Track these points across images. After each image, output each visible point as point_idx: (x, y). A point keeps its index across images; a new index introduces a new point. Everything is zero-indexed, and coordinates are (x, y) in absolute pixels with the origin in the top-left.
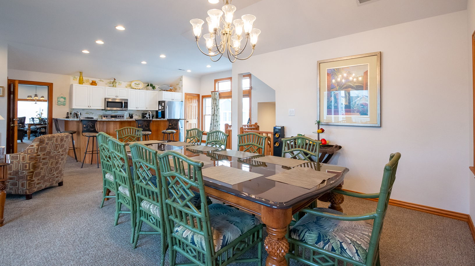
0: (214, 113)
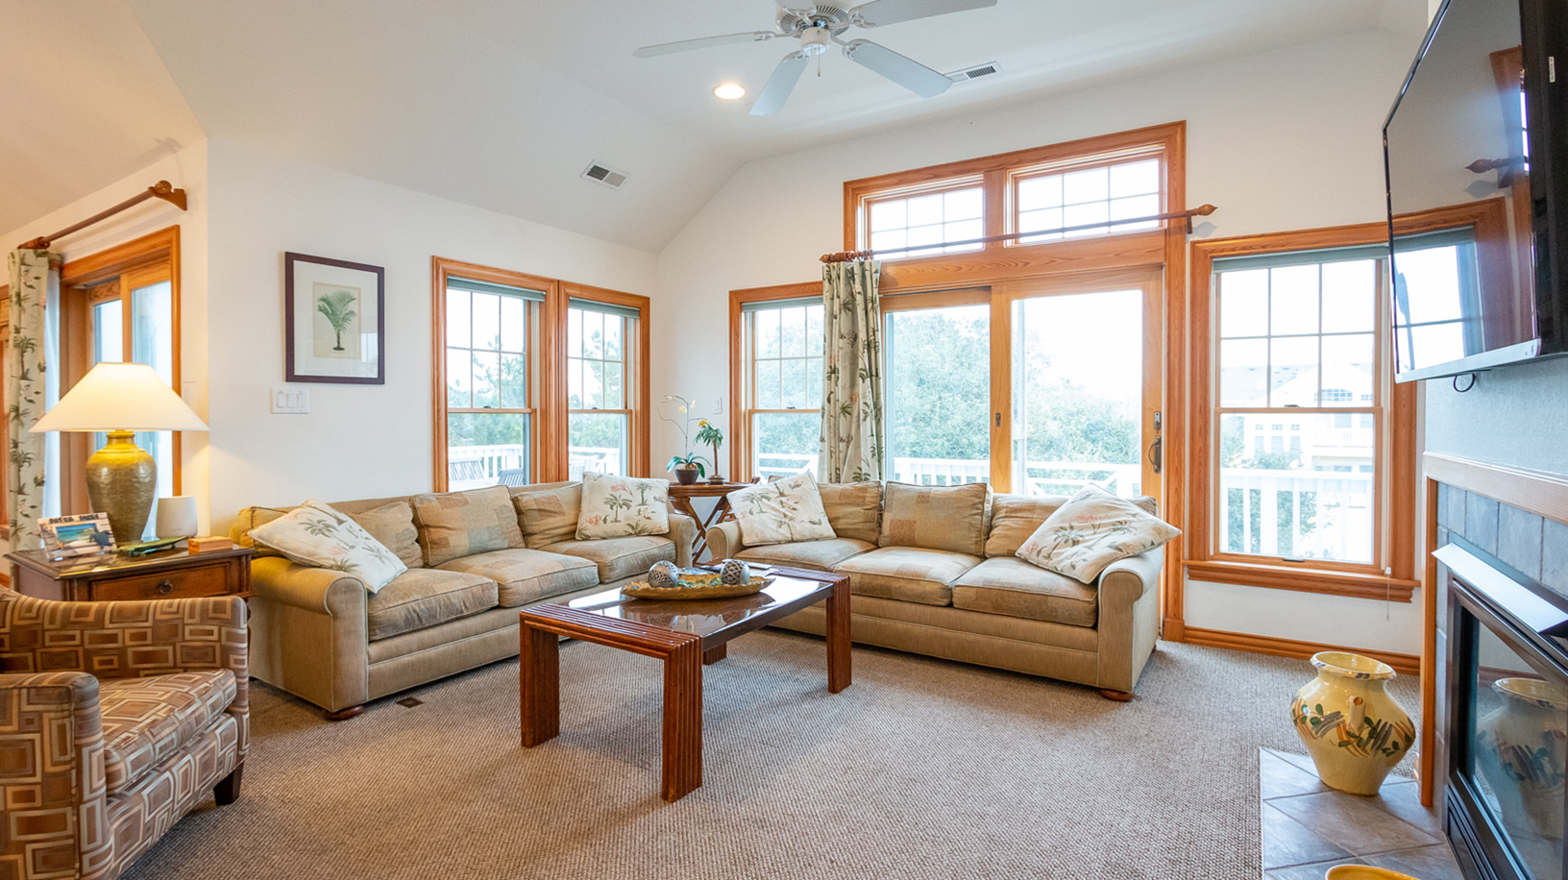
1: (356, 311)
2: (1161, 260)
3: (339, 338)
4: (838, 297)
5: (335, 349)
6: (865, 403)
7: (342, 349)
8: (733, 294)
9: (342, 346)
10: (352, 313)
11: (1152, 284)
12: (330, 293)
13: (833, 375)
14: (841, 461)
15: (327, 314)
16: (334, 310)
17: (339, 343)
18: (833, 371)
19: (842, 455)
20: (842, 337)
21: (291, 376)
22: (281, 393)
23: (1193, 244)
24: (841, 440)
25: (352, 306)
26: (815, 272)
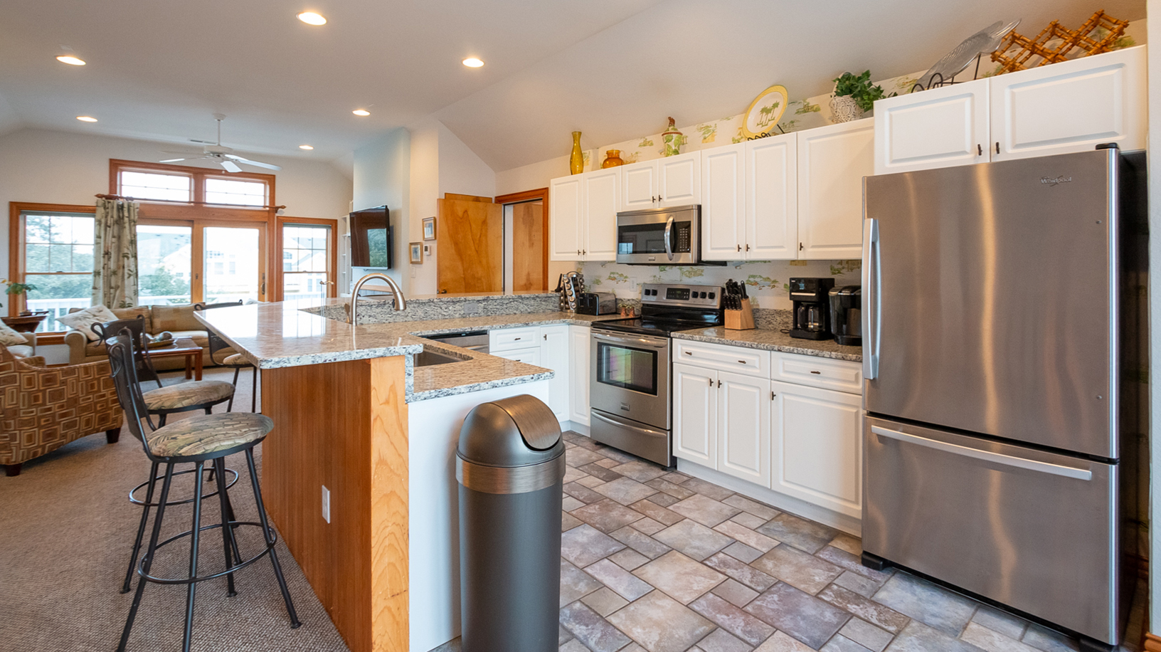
2: (266, 220)
4: (112, 217)
6: (129, 270)
8: (12, 204)
11: (262, 228)
13: (106, 256)
14: (112, 299)
18: (107, 253)
19: (112, 296)
20: (114, 237)
23: (277, 217)
24: (111, 288)
26: (91, 201)
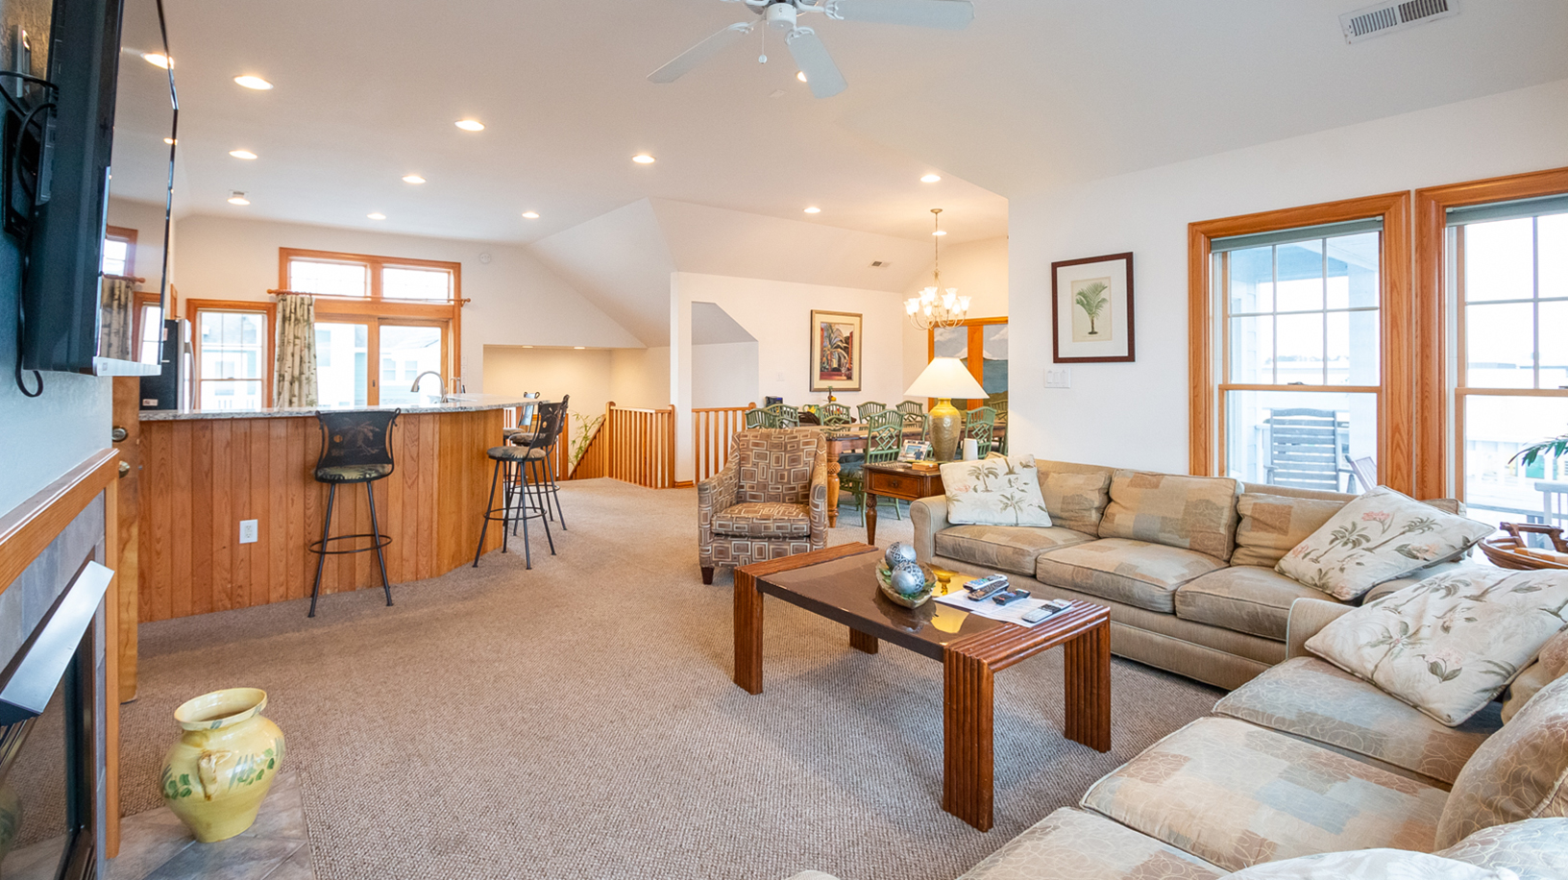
0: (301, 373)
1: (1108, 299)
3: (1093, 323)
5: (1090, 333)
7: (1096, 333)
9: (1095, 330)
10: (1104, 300)
12: (1084, 287)
15: (1083, 305)
16: (1089, 301)
17: (1093, 328)
21: (1057, 360)
22: (1050, 372)
25: (1104, 294)
